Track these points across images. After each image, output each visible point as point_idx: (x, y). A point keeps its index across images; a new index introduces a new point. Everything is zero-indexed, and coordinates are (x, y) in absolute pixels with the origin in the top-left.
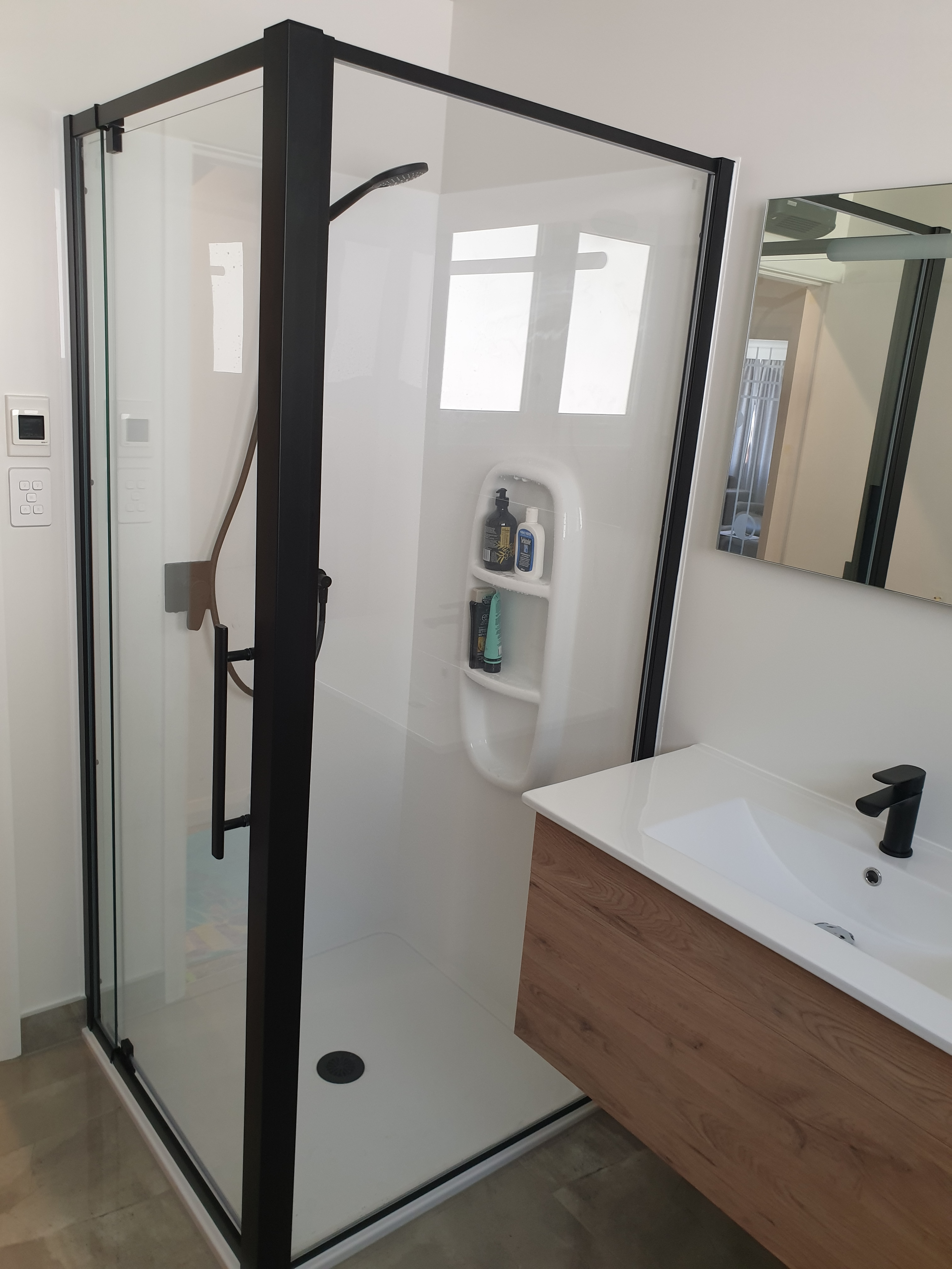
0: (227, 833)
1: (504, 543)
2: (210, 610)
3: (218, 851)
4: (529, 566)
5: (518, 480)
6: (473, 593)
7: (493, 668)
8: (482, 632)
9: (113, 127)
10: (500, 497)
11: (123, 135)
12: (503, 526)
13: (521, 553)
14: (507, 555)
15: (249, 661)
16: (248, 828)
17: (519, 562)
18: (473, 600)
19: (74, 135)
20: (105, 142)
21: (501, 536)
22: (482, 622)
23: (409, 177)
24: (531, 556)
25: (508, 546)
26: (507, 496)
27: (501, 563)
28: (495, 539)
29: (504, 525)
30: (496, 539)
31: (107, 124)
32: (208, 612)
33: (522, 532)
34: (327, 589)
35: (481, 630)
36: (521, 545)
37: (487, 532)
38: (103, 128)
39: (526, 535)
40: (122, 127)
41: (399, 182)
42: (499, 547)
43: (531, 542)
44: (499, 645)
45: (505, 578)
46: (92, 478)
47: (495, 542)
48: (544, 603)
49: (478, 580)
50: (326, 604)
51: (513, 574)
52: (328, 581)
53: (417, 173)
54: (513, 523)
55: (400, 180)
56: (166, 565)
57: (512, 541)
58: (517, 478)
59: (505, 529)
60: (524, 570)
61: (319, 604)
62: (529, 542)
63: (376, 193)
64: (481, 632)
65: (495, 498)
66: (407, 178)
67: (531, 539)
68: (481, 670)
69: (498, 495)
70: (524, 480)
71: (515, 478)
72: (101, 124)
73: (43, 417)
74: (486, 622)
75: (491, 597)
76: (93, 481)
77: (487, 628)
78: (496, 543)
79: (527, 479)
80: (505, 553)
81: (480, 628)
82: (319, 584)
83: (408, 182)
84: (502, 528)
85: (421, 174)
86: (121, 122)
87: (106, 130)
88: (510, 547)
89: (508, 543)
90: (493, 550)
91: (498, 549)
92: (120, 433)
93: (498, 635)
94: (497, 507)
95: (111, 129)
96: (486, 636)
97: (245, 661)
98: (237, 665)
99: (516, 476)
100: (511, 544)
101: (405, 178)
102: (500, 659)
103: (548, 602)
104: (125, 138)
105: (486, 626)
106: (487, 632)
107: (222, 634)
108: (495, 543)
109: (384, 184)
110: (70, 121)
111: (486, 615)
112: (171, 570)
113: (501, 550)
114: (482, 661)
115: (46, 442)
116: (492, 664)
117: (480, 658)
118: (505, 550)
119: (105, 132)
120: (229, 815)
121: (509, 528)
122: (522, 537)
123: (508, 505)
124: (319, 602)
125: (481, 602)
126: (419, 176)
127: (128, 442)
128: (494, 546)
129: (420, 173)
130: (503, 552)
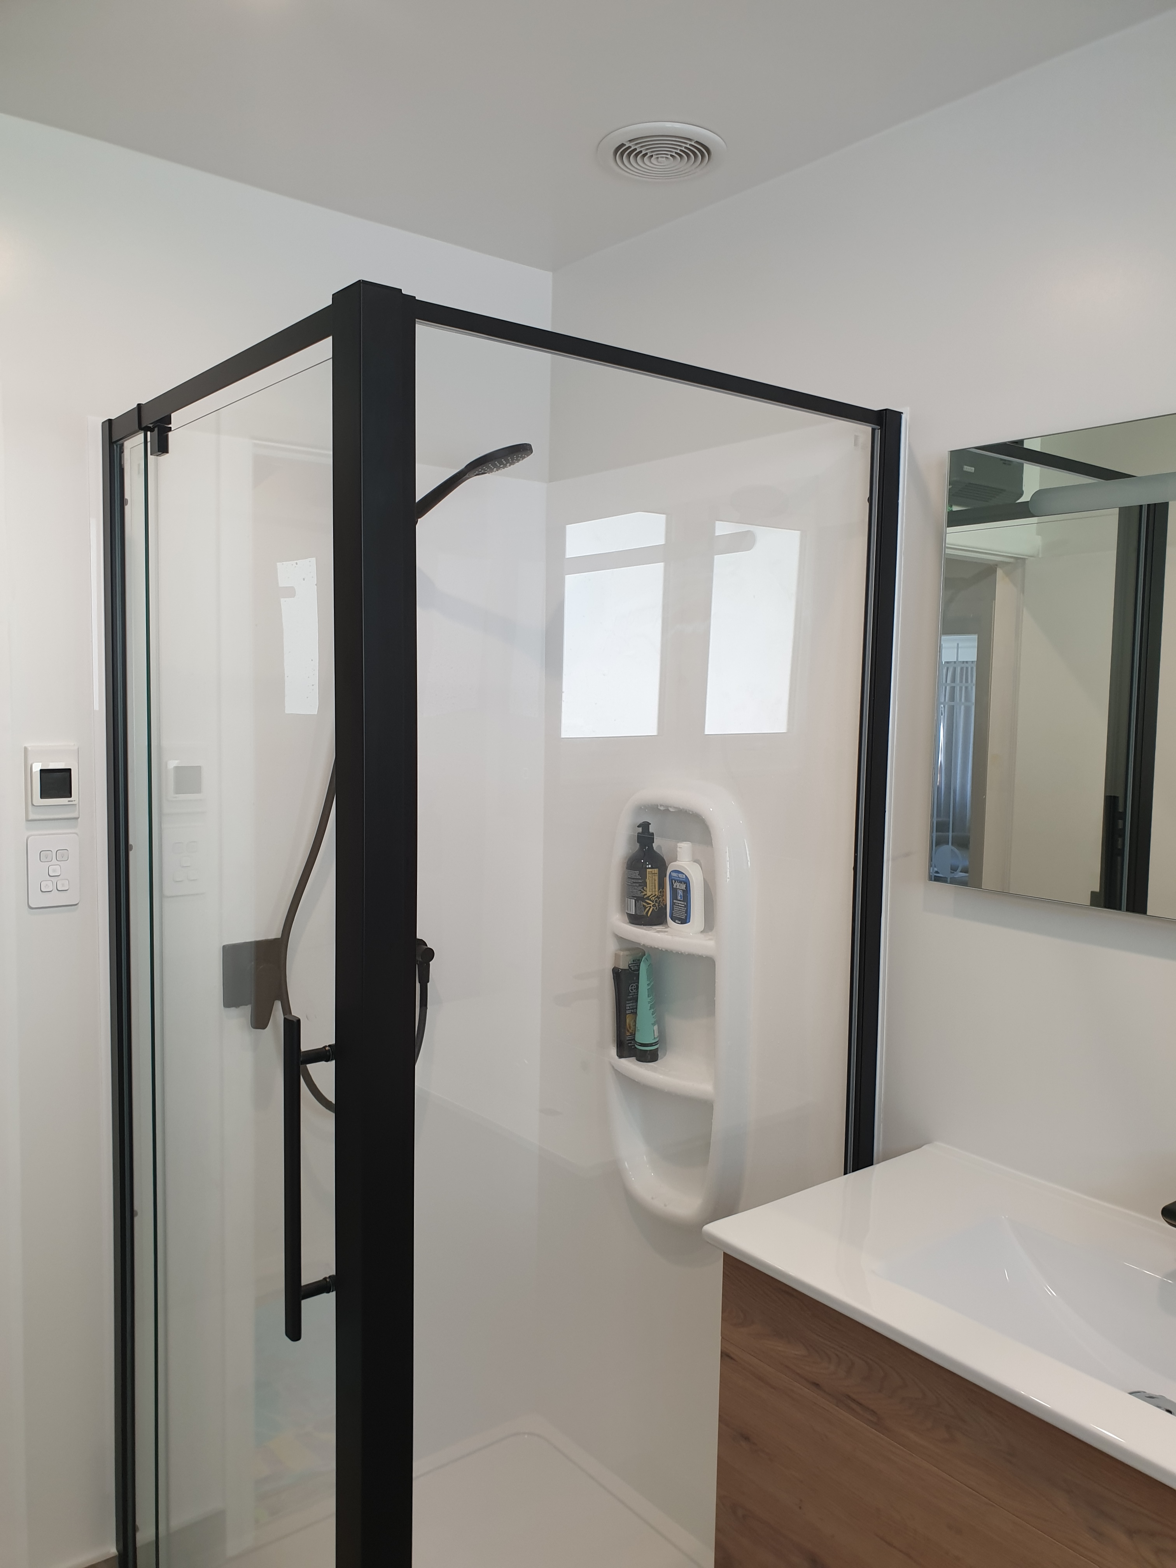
0: (304, 1303)
1: (651, 890)
2: (280, 1002)
3: (294, 1331)
4: (686, 917)
5: (664, 810)
6: (617, 956)
7: (649, 1056)
8: (631, 1007)
9: (159, 427)
10: (643, 832)
11: (170, 435)
12: (649, 868)
13: (674, 901)
14: (657, 904)
15: (329, 1062)
16: (333, 1295)
17: (672, 913)
18: (617, 966)
19: (114, 440)
20: (149, 444)
21: (648, 881)
22: (630, 994)
23: (511, 461)
24: (687, 903)
25: (657, 893)
26: (651, 830)
27: (649, 916)
28: (639, 885)
29: (650, 866)
30: (641, 885)
31: (151, 424)
32: (278, 1006)
33: (674, 874)
34: (429, 964)
35: (629, 1005)
36: (674, 891)
37: (629, 878)
38: (146, 429)
39: (679, 877)
40: (170, 426)
41: (498, 468)
42: (646, 894)
43: (686, 886)
44: (654, 1024)
45: (657, 934)
46: (131, 842)
47: (640, 888)
48: (707, 963)
49: (620, 939)
50: (428, 984)
51: (666, 928)
52: (430, 954)
53: (520, 456)
54: (660, 863)
55: (500, 465)
56: (224, 947)
57: (662, 885)
58: (662, 808)
59: (652, 872)
60: (680, 922)
61: (418, 985)
62: (683, 887)
63: (472, 483)
64: (629, 1008)
65: (637, 834)
66: (508, 462)
67: (686, 882)
68: (634, 1059)
69: (640, 830)
70: (671, 810)
71: (659, 807)
72: (144, 425)
73: (70, 770)
74: (635, 994)
75: (639, 960)
76: (131, 845)
77: (637, 1001)
78: (642, 890)
79: (674, 807)
80: (653, 902)
81: (627, 1002)
82: (417, 958)
83: (509, 467)
84: (648, 870)
85: (525, 457)
86: (168, 420)
87: (150, 432)
88: (660, 894)
89: (657, 889)
90: (638, 899)
91: (645, 897)
92: (166, 784)
93: (652, 1010)
94: (640, 846)
95: (156, 429)
96: (636, 1013)
97: (324, 1062)
98: (312, 1068)
99: (661, 805)
100: (661, 890)
101: (505, 463)
102: (656, 1043)
103: (714, 962)
104: (173, 437)
105: (636, 1000)
106: (636, 1008)
107: (292, 1028)
108: (640, 890)
109: (481, 472)
110: (109, 424)
111: (634, 985)
112: (231, 953)
113: (648, 898)
114: (633, 1047)
115: (73, 800)
116: (647, 1051)
117: (631, 1043)
118: (654, 898)
119: (149, 433)
120: (308, 1277)
121: (656, 871)
122: (673, 881)
123: (653, 842)
124: (419, 982)
125: (627, 968)
126: (523, 459)
127: (177, 795)
128: (639, 894)
129: (523, 455)
130: (651, 901)
